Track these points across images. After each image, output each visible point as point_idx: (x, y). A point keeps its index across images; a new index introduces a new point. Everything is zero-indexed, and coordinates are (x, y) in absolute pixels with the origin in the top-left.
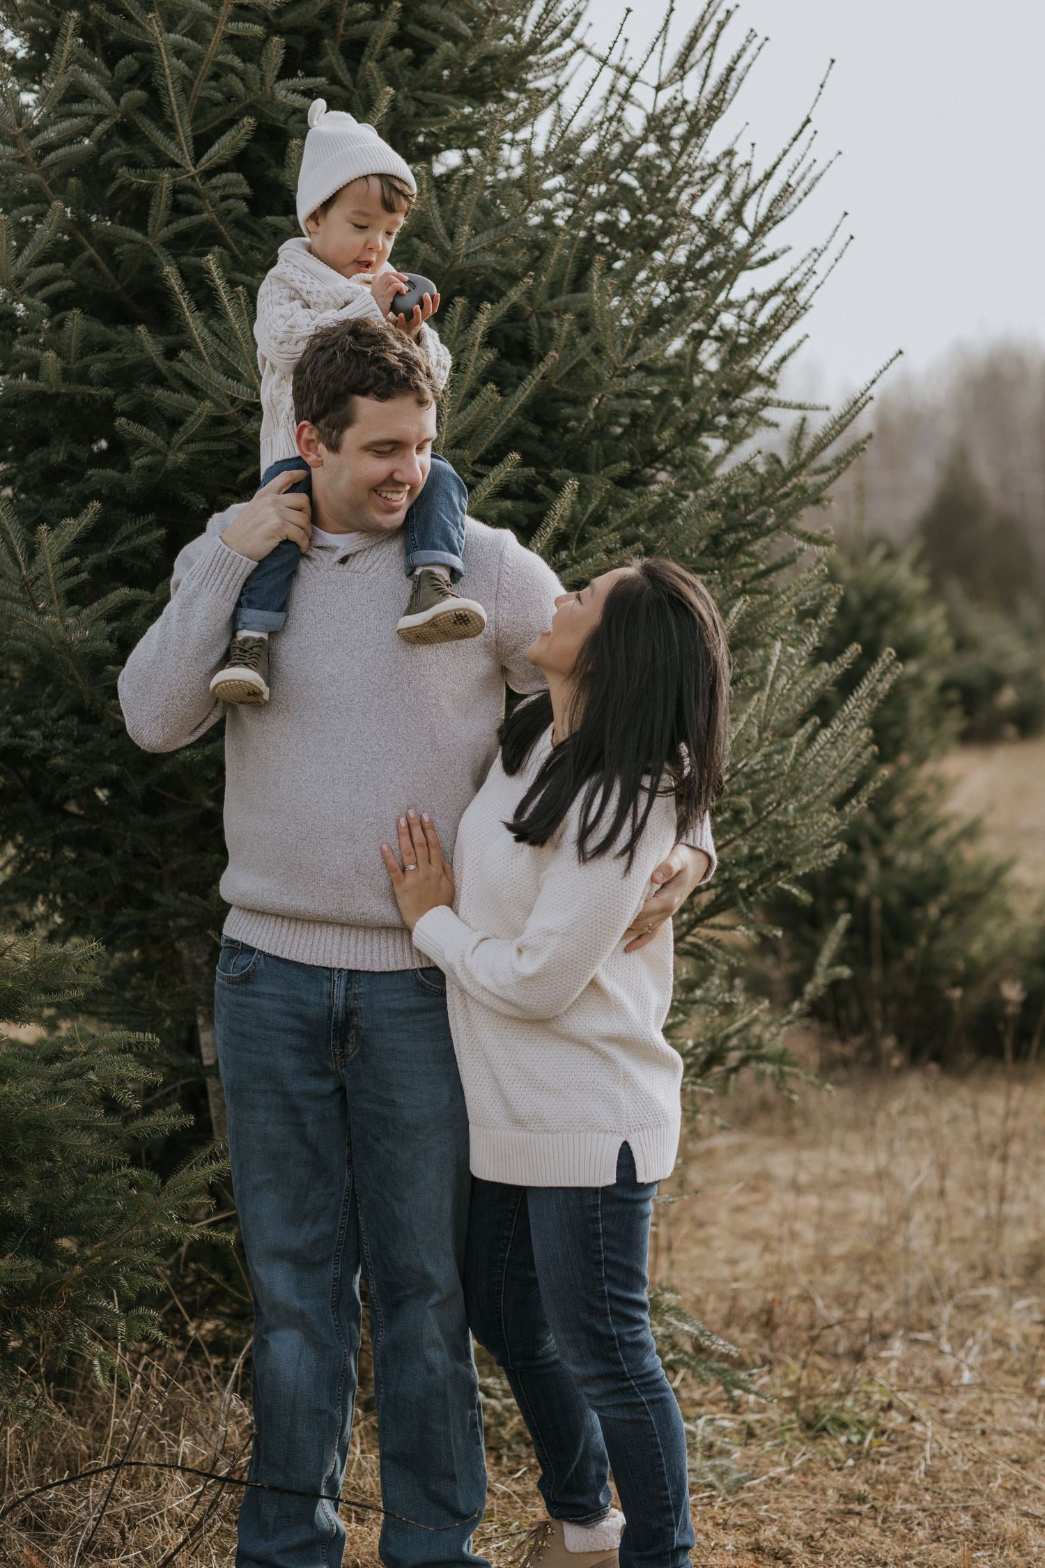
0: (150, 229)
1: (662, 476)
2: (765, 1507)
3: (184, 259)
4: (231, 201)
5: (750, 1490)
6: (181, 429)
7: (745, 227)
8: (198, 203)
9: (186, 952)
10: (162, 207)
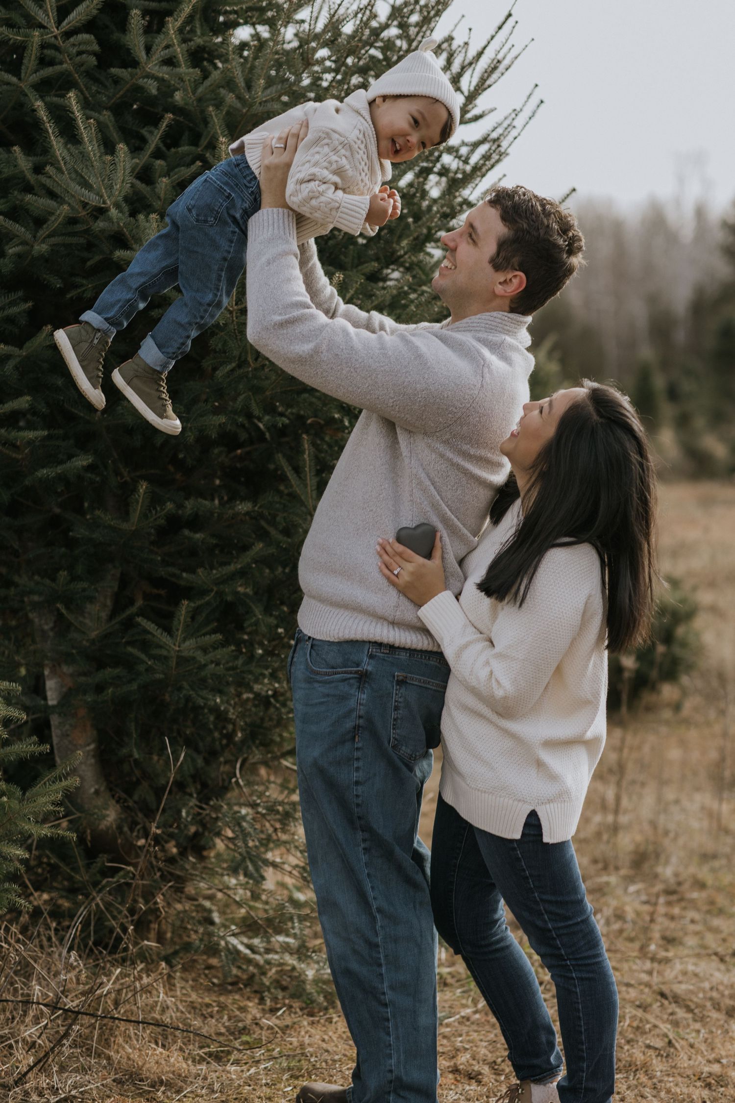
0: (23, 75)
1: (396, 275)
2: (460, 1039)
3: (48, 99)
4: (84, 56)
5: (448, 1025)
6: (45, 226)
7: (462, 93)
8: (59, 56)
9: (36, 620)
10: (33, 57)
